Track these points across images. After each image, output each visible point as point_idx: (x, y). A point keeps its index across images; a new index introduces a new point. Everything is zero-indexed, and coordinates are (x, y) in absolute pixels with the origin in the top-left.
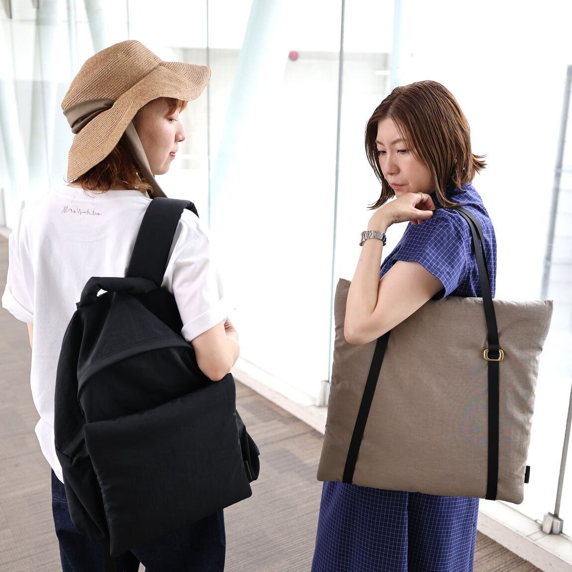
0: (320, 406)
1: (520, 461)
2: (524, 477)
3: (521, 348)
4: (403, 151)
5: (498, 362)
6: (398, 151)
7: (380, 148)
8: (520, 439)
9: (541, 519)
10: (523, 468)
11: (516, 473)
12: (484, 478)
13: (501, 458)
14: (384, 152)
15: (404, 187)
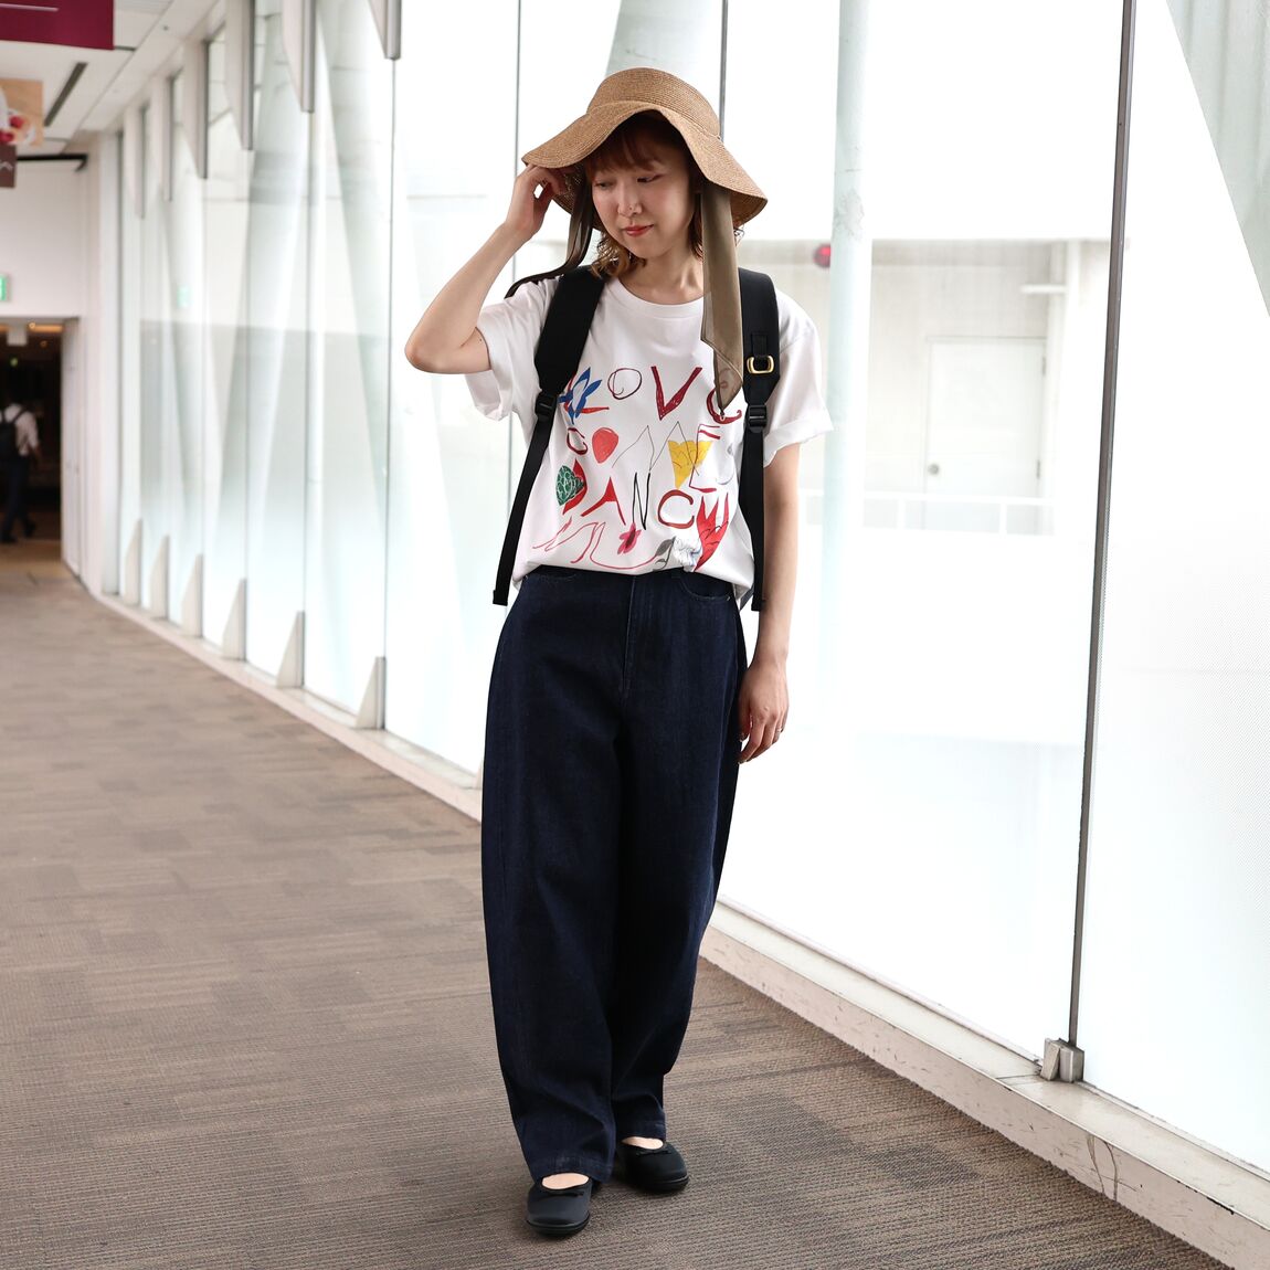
9: (1037, 1051)
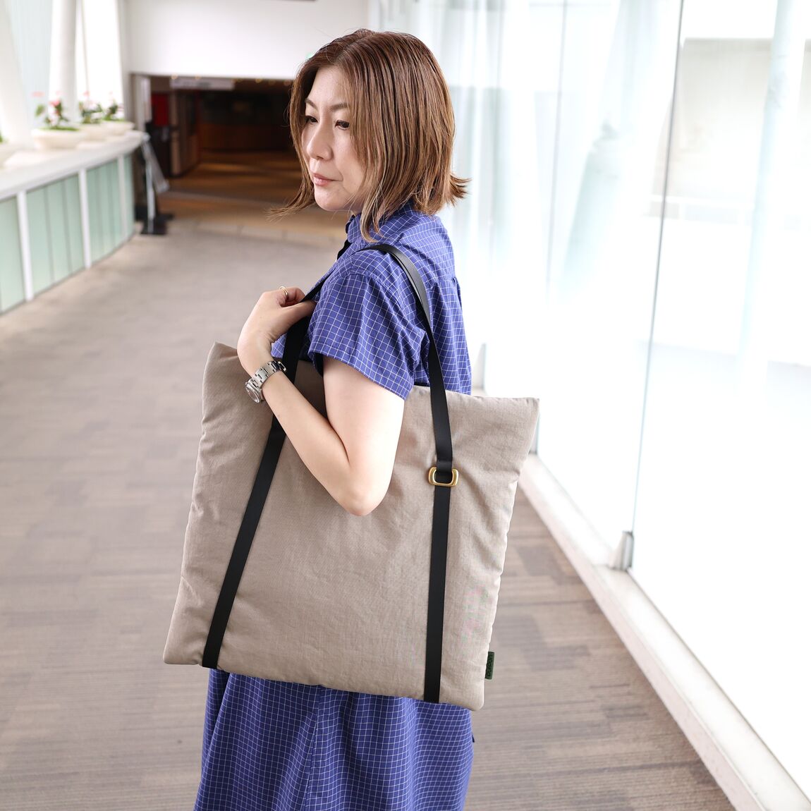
0: (614, 569)
1: (477, 643)
2: (484, 668)
3: (487, 468)
4: (344, 125)
5: (450, 488)
6: (338, 124)
7: (309, 111)
8: (479, 609)
10: (483, 655)
11: (471, 662)
12: (420, 668)
13: (447, 637)
14: (315, 120)
15: (333, 183)
